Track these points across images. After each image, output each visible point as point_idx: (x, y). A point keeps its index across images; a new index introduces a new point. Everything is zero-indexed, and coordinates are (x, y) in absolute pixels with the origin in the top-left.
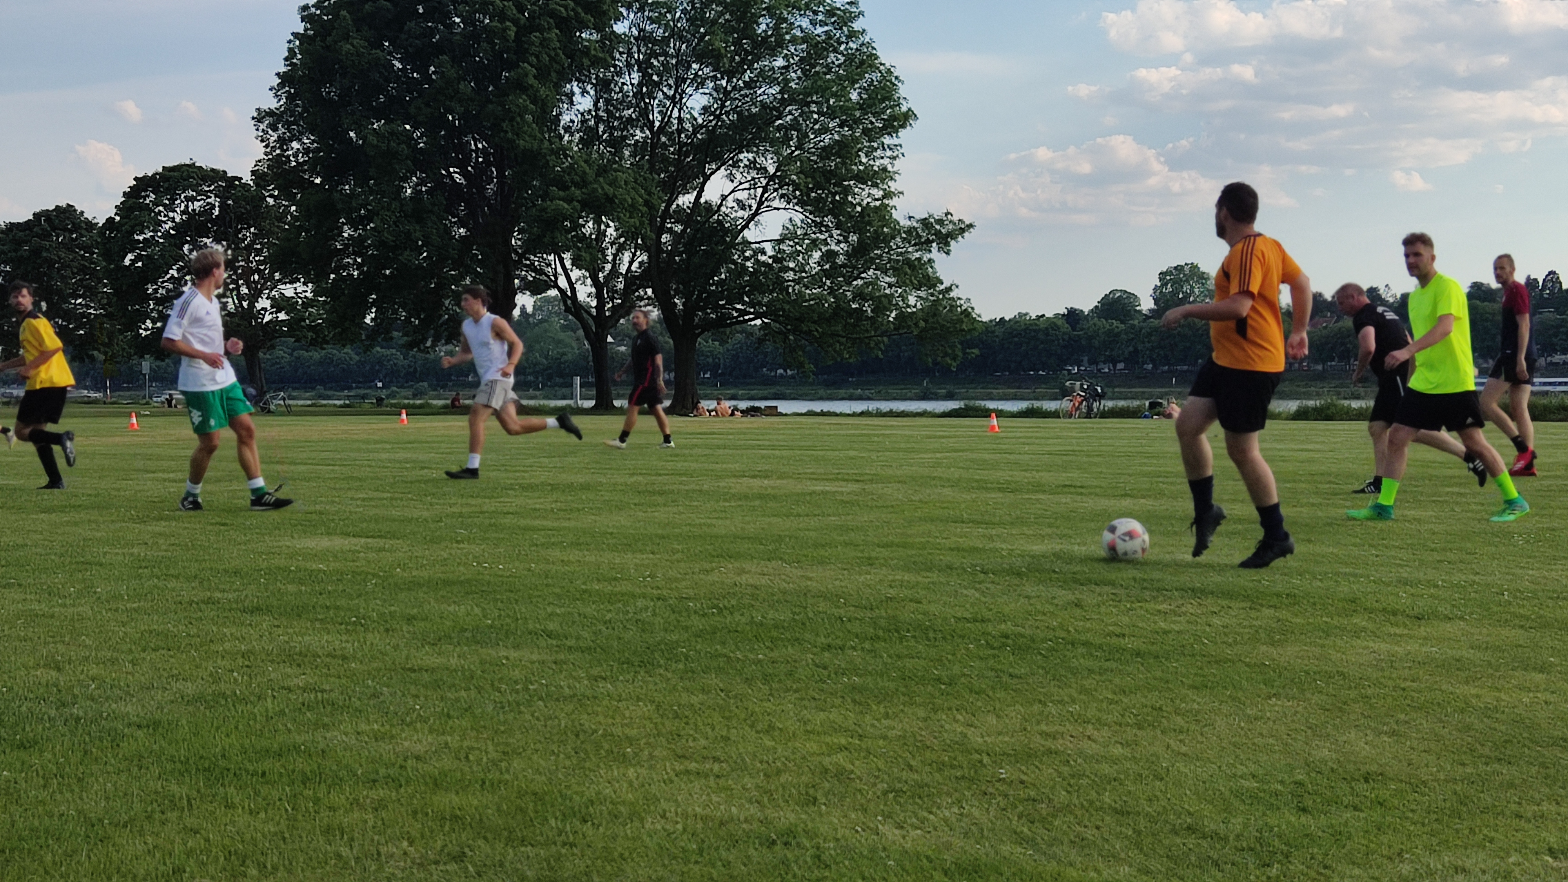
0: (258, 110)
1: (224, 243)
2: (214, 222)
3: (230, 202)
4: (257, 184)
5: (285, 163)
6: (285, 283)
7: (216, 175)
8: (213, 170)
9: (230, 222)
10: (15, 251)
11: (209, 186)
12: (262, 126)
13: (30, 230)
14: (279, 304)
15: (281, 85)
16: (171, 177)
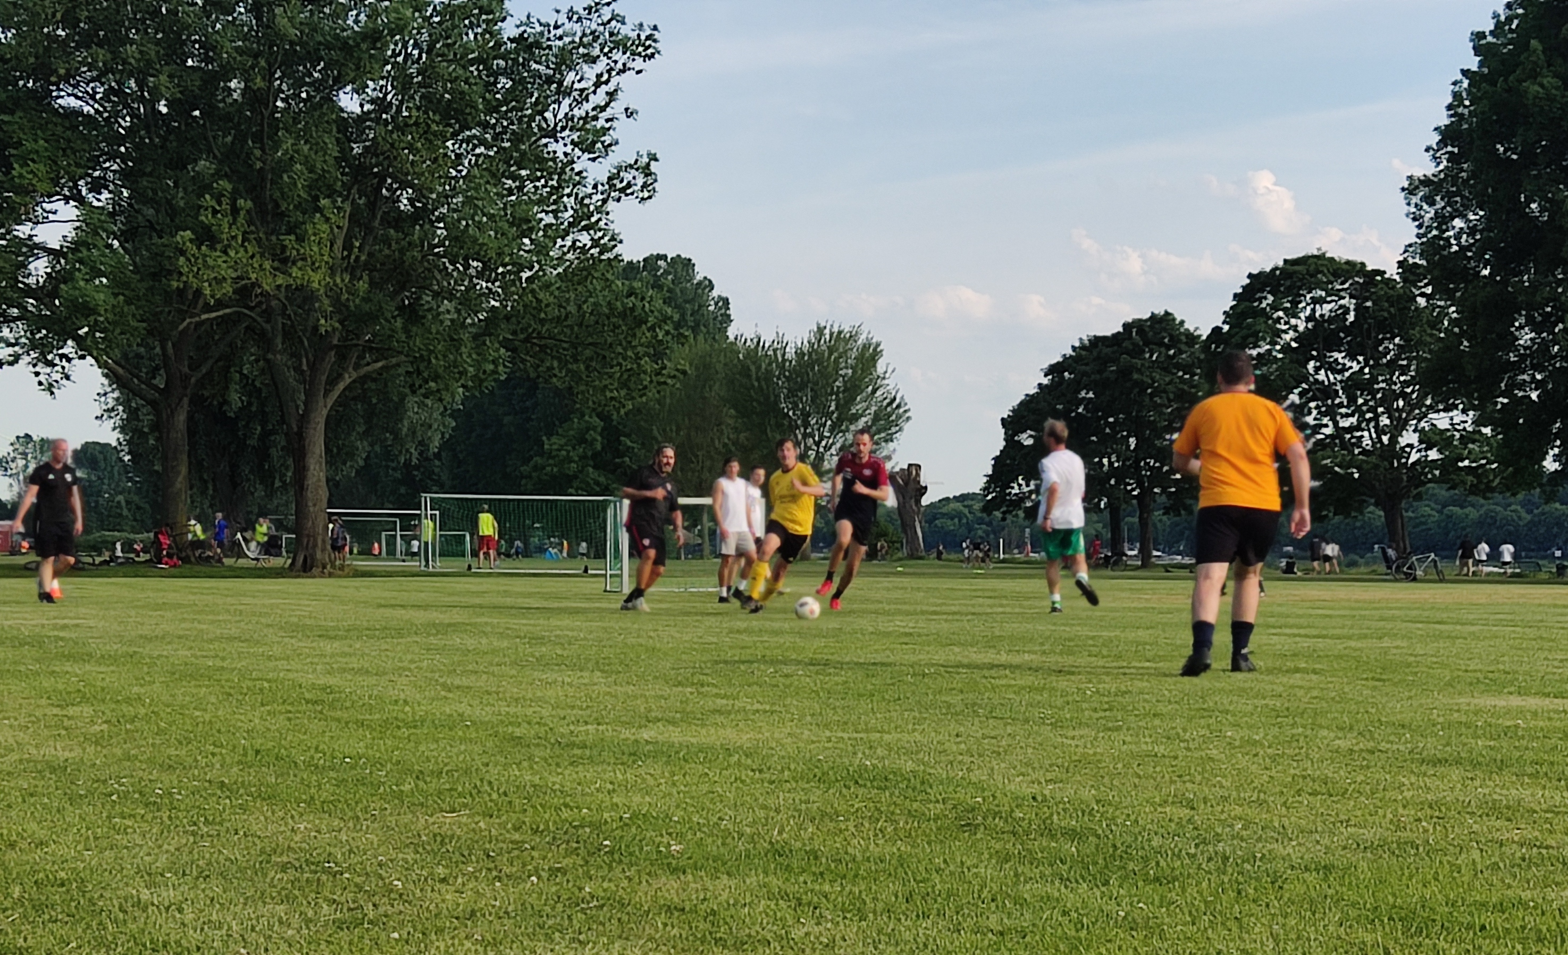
0: (1410, 178)
1: (1361, 358)
2: (1348, 330)
3: (1369, 304)
4: (1405, 280)
5: (1444, 248)
6: (1438, 411)
7: (1352, 269)
8: (1348, 263)
9: (1369, 330)
10: (1100, 372)
11: (1342, 283)
12: (1415, 200)
13: (1119, 345)
14: (1429, 439)
15: (1442, 143)
16: (1295, 272)
